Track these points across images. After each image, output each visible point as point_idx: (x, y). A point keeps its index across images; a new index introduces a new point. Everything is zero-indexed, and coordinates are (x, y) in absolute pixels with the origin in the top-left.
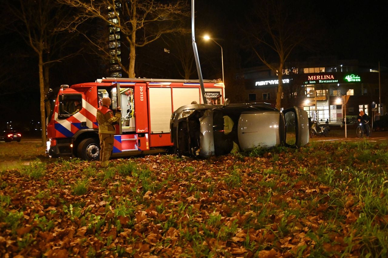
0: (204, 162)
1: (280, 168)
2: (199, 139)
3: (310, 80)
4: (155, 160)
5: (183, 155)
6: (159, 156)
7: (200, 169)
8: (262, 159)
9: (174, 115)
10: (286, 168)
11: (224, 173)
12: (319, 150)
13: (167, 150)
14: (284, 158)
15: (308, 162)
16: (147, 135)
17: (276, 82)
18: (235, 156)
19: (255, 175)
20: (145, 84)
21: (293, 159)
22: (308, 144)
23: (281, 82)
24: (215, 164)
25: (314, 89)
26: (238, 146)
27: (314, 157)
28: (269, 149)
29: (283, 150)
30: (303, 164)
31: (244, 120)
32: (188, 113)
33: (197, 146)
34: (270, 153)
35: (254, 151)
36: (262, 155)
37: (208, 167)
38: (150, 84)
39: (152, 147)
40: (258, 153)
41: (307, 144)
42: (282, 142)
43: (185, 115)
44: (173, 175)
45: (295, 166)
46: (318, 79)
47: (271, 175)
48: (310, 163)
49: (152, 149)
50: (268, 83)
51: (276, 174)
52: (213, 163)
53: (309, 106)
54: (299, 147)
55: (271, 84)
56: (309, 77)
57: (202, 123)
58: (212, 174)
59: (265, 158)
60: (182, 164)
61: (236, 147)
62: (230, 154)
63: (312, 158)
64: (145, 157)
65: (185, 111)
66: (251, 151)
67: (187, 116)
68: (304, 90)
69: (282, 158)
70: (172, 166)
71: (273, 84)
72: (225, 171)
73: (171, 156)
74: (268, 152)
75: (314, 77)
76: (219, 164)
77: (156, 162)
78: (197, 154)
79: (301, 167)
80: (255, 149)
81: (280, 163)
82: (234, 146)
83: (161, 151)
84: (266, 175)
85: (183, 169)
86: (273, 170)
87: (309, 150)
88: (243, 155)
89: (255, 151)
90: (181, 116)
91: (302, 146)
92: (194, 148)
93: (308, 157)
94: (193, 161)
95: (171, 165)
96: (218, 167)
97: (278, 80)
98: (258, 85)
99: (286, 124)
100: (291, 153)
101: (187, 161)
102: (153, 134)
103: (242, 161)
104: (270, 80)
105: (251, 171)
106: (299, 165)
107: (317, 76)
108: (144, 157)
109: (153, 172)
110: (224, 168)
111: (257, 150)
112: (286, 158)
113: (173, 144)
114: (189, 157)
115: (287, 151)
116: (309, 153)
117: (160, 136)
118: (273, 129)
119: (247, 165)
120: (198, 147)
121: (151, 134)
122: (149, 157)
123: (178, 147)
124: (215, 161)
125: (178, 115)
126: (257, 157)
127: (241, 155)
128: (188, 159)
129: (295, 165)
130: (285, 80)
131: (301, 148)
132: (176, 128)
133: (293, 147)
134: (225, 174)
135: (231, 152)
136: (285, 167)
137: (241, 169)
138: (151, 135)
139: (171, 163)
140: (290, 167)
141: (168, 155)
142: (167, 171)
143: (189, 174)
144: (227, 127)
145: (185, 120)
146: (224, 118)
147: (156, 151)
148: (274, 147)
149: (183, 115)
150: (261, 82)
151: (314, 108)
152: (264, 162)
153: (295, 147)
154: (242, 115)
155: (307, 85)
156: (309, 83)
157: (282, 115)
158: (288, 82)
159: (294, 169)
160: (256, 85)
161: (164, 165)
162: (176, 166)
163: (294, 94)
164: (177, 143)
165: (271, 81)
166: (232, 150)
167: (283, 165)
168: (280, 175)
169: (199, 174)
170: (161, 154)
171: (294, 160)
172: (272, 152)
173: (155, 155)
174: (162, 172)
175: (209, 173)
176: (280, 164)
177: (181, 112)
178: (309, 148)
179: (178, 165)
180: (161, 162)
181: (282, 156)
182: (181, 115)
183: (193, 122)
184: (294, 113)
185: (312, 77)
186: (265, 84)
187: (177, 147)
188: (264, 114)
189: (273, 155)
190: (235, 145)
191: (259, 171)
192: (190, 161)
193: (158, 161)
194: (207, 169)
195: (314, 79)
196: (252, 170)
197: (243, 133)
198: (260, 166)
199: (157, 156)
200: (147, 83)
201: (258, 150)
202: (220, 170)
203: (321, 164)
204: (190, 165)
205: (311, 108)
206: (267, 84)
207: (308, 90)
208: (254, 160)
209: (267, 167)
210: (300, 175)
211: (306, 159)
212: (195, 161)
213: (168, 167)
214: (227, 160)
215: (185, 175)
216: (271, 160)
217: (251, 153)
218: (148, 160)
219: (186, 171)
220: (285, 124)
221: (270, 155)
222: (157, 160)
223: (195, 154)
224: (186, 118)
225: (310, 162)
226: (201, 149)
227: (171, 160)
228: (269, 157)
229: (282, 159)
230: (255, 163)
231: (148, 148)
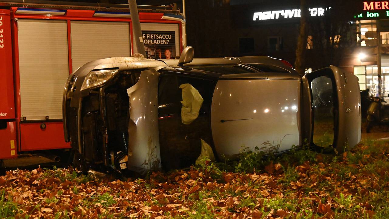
0: (137, 183)
1: (298, 196)
2: (127, 134)
3: (367, 10)
4: (28, 180)
5: (92, 169)
6: (38, 172)
7: (129, 200)
8: (263, 177)
9: (72, 80)
10: (310, 197)
11: (178, 208)
12: (383, 158)
13: (57, 159)
14: (309, 175)
15: (358, 182)
16: (11, 124)
17: (297, 13)
18: (205, 171)
19: (244, 212)
20: (8, 12)
21: (327, 178)
22: (360, 145)
23: (306, 13)
24: (162, 188)
25: (375, 29)
26: (210, 149)
27: (370, 172)
28: (277, 156)
29: (307, 158)
30: (347, 186)
31: (226, 94)
32: (103, 76)
33: (122, 148)
34: (279, 165)
35: (244, 161)
36: (262, 170)
37: (145, 194)
38: (19, 11)
39: (22, 152)
40: (255, 165)
41: (358, 145)
42: (306, 140)
43: (96, 81)
44: (65, 213)
45: (330, 191)
46: (383, 8)
47: (279, 210)
48: (361, 186)
49: (24, 157)
50: (280, 14)
51: (290, 209)
52: (158, 187)
53: (365, 66)
54: (341, 152)
55: (286, 17)
56: (366, 3)
57: (134, 99)
58: (152, 210)
59: (269, 175)
60: (89, 189)
61: (206, 152)
62: (195, 165)
63: (366, 174)
64: (8, 172)
65: (96, 73)
66: (238, 160)
67: (100, 83)
68: (355, 31)
69: (304, 174)
70: (65, 194)
71: (291, 16)
72: (182, 203)
73: (65, 172)
74: (276, 162)
75: (376, 3)
76: (170, 188)
77: (30, 184)
78: (123, 167)
79: (342, 194)
80: (248, 156)
81: (300, 186)
82: (203, 150)
83: (45, 160)
84: (268, 210)
85: (91, 200)
86: (284, 201)
87: (359, 158)
88: (221, 169)
89: (248, 159)
90: (87, 84)
91: (347, 150)
92: (115, 155)
93: (359, 173)
94: (114, 183)
95: (63, 191)
96: (166, 195)
97: (300, 10)
98: (257, 19)
99: (315, 102)
100: (324, 164)
101: (100, 182)
102: (25, 122)
103: (218, 182)
104: (284, 9)
105: (236, 203)
106: (339, 189)
107: (383, 3)
108: (4, 175)
109: (20, 205)
110: (179, 197)
111: (251, 157)
112: (312, 174)
113: (68, 145)
114: (105, 172)
115: (316, 160)
116: (361, 165)
117: (41, 127)
118: (289, 112)
119: (230, 190)
120: (125, 153)
121: (21, 122)
122: (16, 175)
123: (80, 152)
124: (163, 181)
125: (81, 80)
126: (253, 173)
127: (218, 169)
128: (102, 178)
129: (330, 189)
130: (315, 9)
131: (345, 154)
132: (77, 109)
133: (329, 152)
134: (180, 211)
135: (197, 162)
136: (310, 193)
137: (215, 199)
138: (22, 126)
139: (65, 188)
140: (318, 194)
141: (58, 170)
142: (53, 205)
143: (104, 211)
144: (188, 109)
145: (97, 92)
146: (181, 89)
147: (33, 159)
148: (288, 152)
149: (92, 82)
150: (264, 13)
151: (376, 69)
152: (265, 184)
153: (332, 153)
154: (219, 82)
155: (362, 22)
156: (365, 18)
157: (306, 82)
158: (322, 15)
159: (327, 198)
160: (255, 19)
161: (49, 191)
162: (75, 193)
163: (333, 39)
164: (77, 142)
165: (286, 11)
166: (199, 158)
167: (305, 191)
168: (298, 210)
169: (124, 210)
170: (42, 167)
171: (329, 178)
172: (283, 163)
173: (30, 168)
174: (43, 206)
175: (147, 207)
176: (299, 188)
177: (88, 75)
178: (361, 153)
179: (81, 191)
180: (41, 185)
181: (304, 171)
182: (88, 82)
183: (113, 96)
184: (329, 79)
185: (372, 3)
186: (273, 18)
187: (78, 152)
188: (270, 81)
189: (286, 169)
190: (206, 147)
191: (254, 202)
192: (107, 180)
193: (36, 182)
194: (143, 200)
195: (377, 8)
196: (238, 200)
197: (223, 121)
198: (256, 192)
199: (35, 171)
200: (13, 8)
201: (253, 159)
202: (172, 202)
203: (384, 187)
204: (105, 191)
205: (369, 69)
206: (277, 17)
207: (364, 30)
208: (245, 180)
209: (272, 194)
210: (340, 211)
211: (354, 177)
212: (119, 182)
213: (57, 195)
214: (187, 179)
215: (93, 212)
216: (281, 179)
217: (240, 165)
218: (13, 180)
219: (96, 204)
220: (312, 102)
221: (280, 169)
222: (33, 179)
223: (118, 165)
224: (97, 89)
225: (362, 183)
226: (130, 155)
227: (63, 181)
228: (277, 173)
229: (304, 177)
230: (246, 185)
231: (13, 153)
